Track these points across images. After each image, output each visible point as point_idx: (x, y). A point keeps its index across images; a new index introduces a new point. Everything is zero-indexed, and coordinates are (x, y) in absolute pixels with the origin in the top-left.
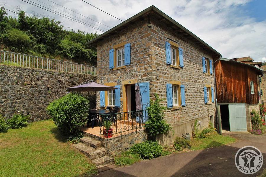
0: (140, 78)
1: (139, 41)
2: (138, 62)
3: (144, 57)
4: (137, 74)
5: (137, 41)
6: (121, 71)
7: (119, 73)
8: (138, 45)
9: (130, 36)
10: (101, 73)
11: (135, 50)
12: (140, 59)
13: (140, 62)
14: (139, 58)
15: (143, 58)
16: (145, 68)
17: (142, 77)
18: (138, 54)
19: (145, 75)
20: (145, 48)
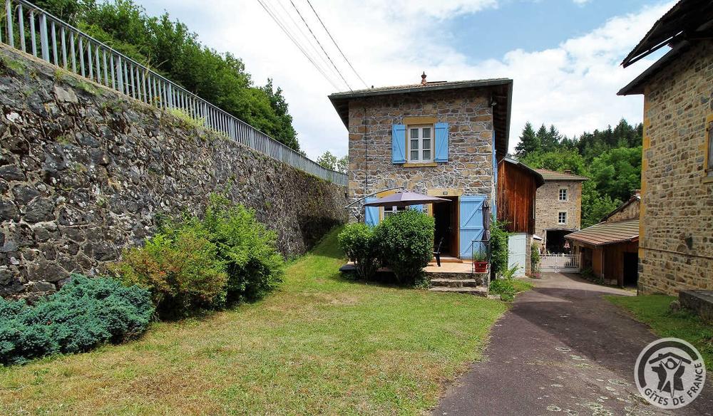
0: (468, 188)
1: (467, 124)
2: (464, 160)
3: (477, 153)
4: (463, 181)
5: (464, 123)
6: (423, 171)
7: (420, 173)
8: (464, 130)
9: (448, 111)
10: (367, 168)
11: (457, 138)
12: (467, 155)
13: (468, 161)
14: (466, 153)
15: (474, 155)
16: (478, 173)
17: (471, 186)
18: (463, 145)
19: (477, 184)
20: (480, 139)
